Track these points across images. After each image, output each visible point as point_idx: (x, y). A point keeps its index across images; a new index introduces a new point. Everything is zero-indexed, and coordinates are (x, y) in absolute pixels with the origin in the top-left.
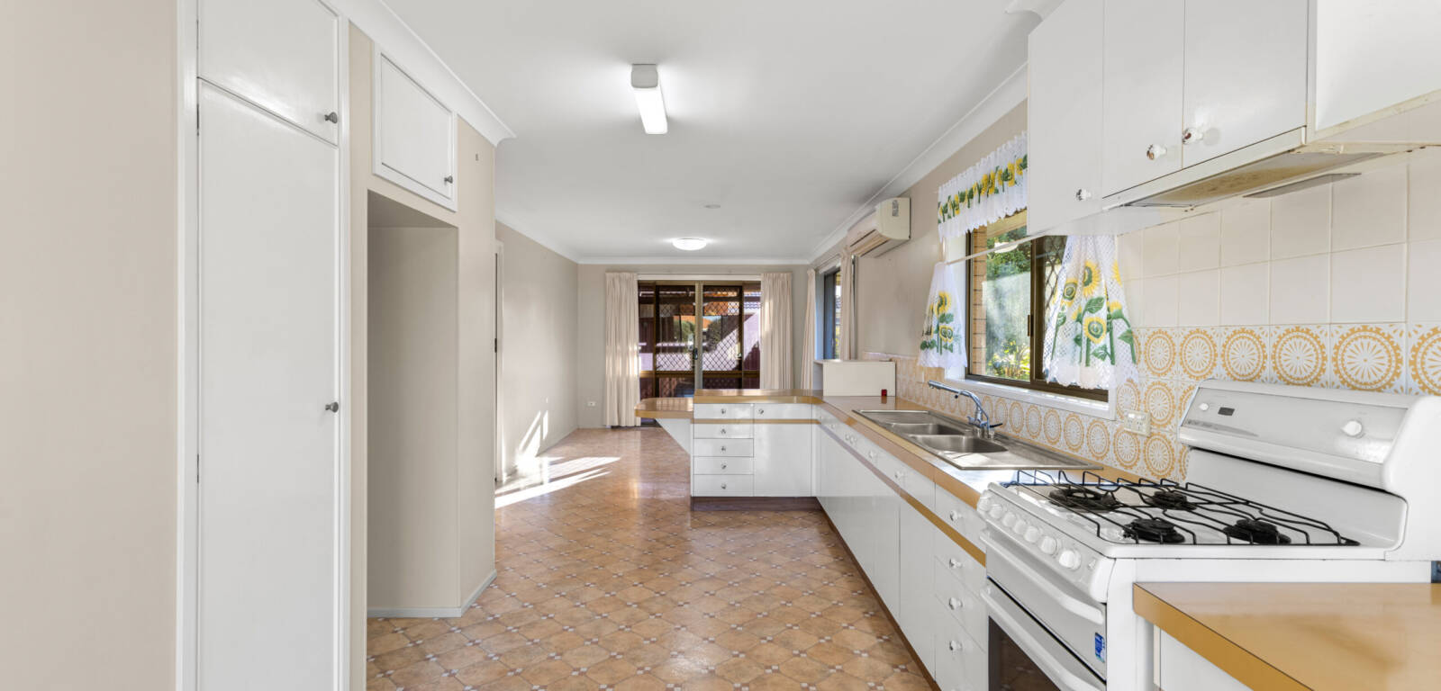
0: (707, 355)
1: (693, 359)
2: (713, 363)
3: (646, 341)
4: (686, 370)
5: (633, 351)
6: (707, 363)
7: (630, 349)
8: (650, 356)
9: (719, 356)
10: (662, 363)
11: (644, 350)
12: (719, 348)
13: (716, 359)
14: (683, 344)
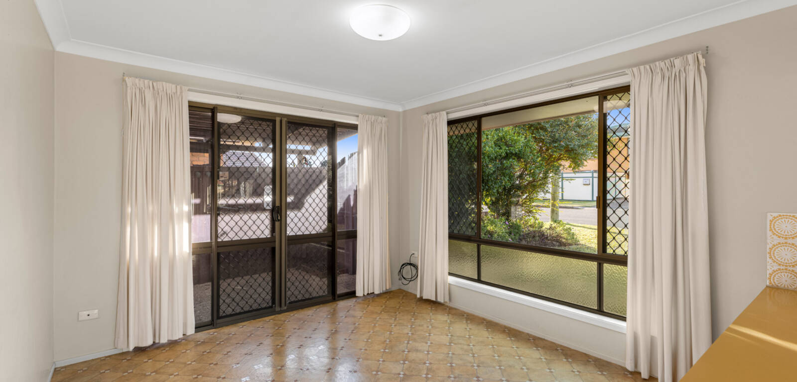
0: (291, 214)
1: (273, 221)
2: (300, 224)
3: (199, 197)
4: (263, 236)
5: (181, 212)
6: (292, 225)
7: (176, 210)
8: (205, 219)
9: (307, 215)
10: (227, 229)
11: (198, 210)
12: (306, 205)
13: (303, 220)
14: (258, 201)
